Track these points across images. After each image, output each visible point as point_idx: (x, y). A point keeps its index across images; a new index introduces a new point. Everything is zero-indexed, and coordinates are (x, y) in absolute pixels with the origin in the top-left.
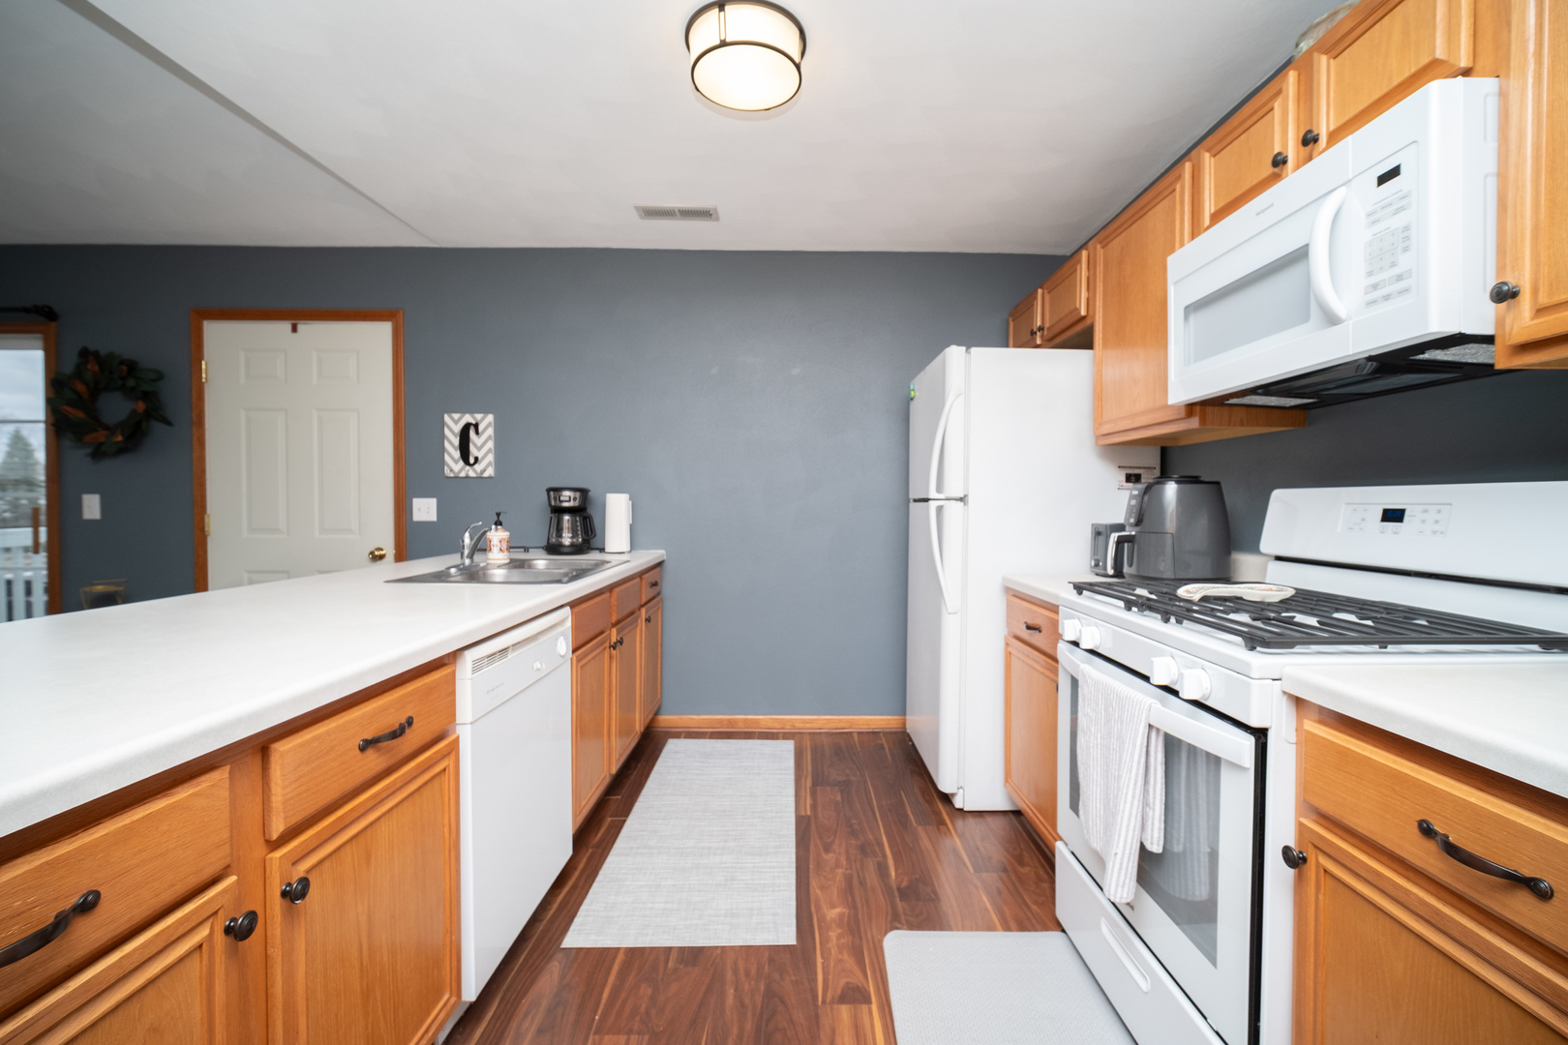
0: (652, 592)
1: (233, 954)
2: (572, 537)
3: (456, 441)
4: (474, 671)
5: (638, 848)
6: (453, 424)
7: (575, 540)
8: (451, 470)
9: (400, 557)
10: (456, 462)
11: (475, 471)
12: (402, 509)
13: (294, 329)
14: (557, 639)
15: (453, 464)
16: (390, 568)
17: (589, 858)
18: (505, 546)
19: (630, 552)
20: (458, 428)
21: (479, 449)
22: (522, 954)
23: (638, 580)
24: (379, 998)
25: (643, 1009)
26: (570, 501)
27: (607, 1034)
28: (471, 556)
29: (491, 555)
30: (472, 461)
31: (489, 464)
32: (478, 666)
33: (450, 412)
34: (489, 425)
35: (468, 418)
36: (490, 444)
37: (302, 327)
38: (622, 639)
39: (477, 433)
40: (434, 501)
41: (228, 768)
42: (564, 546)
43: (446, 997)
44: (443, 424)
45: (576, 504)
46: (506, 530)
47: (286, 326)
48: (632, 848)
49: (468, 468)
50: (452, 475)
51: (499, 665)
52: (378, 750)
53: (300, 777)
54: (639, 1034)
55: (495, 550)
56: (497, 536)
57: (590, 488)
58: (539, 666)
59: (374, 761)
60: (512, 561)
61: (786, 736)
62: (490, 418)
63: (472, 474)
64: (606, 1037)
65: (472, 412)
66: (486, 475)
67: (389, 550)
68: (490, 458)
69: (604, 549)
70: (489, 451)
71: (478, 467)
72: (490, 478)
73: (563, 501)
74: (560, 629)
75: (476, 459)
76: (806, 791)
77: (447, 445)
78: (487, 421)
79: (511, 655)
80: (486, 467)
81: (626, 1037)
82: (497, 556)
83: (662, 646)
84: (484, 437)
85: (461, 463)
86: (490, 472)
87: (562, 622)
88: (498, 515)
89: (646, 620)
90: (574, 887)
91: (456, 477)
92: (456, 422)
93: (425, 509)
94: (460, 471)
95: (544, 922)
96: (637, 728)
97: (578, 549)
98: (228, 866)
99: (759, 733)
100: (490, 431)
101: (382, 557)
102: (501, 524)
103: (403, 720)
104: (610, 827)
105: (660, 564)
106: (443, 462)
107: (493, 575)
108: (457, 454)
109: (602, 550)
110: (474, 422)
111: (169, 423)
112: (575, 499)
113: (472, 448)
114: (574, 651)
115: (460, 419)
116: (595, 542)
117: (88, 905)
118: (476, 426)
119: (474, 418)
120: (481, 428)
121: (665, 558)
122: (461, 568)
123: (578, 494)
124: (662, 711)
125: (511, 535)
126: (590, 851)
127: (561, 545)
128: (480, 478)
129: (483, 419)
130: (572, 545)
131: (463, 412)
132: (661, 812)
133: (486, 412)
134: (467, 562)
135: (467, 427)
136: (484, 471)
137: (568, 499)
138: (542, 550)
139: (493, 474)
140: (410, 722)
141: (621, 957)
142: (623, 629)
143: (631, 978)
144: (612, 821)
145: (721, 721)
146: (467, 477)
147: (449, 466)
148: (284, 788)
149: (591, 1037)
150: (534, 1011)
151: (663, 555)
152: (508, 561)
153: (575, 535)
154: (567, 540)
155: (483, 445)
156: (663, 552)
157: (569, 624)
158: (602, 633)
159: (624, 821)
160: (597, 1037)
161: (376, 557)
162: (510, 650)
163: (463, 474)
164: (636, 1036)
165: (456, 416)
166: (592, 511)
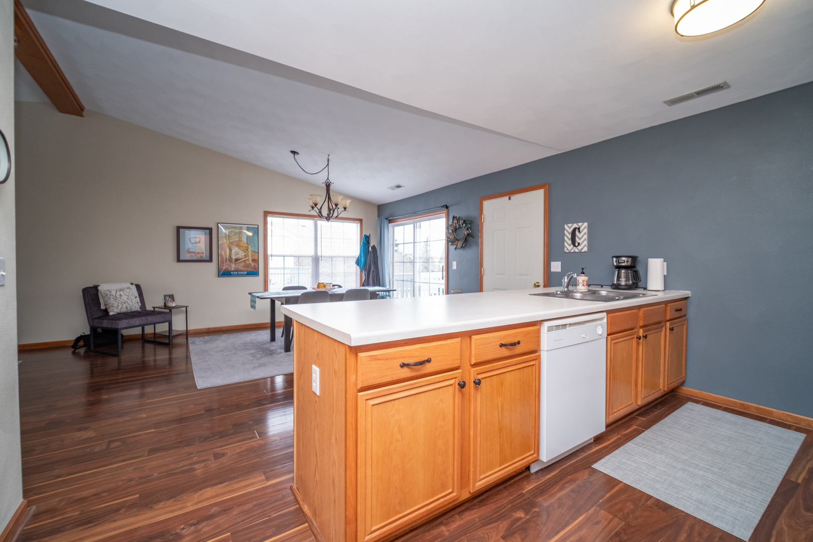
0: (677, 314)
1: (460, 391)
2: (626, 281)
3: (570, 236)
4: (548, 331)
5: (648, 446)
6: (568, 228)
7: (627, 283)
8: (567, 249)
9: (545, 286)
10: (570, 245)
11: (578, 249)
12: (547, 266)
13: (510, 199)
14: (597, 326)
15: (568, 247)
16: (541, 290)
17: (618, 439)
18: (585, 283)
19: (664, 290)
20: (570, 230)
21: (580, 239)
22: (573, 460)
23: (664, 306)
24: (505, 434)
25: (626, 511)
26: (624, 262)
27: (603, 510)
28: (567, 287)
29: (578, 287)
30: (577, 244)
31: (585, 246)
32: (550, 329)
33: (567, 224)
34: (585, 227)
35: (575, 225)
36: (586, 237)
37: (514, 197)
38: (646, 335)
39: (579, 232)
40: (560, 263)
41: (460, 338)
42: (622, 285)
43: (532, 452)
44: (564, 229)
45: (629, 264)
46: (586, 276)
47: (507, 198)
48: (643, 444)
49: (575, 248)
50: (568, 251)
51: (561, 332)
52: (507, 348)
53: (480, 349)
54: (620, 519)
55: (580, 285)
56: (582, 279)
57: (638, 256)
58: (584, 336)
59: (505, 352)
60: (589, 290)
61: (798, 430)
62: (586, 224)
63: (577, 251)
64: (602, 511)
65: (577, 223)
66: (583, 251)
67: (542, 284)
68: (586, 243)
69: (646, 288)
70: (585, 239)
71: (580, 248)
72: (585, 252)
73: (620, 263)
74: (599, 322)
75: (579, 244)
76: (804, 468)
77: (566, 238)
78: (584, 226)
79: (568, 328)
80: (584, 247)
81: (613, 516)
82: (582, 288)
83: (686, 346)
84: (582, 234)
85: (572, 246)
86: (585, 249)
87: (601, 319)
88: (583, 269)
89: (670, 329)
90: (606, 447)
91: (570, 252)
92: (570, 228)
93: (556, 267)
94: (571, 250)
95: (587, 454)
96: (661, 387)
97: (629, 287)
98: (459, 366)
99: (771, 420)
100: (586, 230)
101: (538, 286)
102: (584, 273)
103: (516, 341)
104: (634, 430)
105: (686, 298)
106: (564, 246)
107: (576, 296)
108: (570, 242)
109: (645, 289)
110: (578, 227)
111: (473, 237)
112: (627, 262)
113: (577, 239)
114: (608, 335)
115: (572, 226)
116: (640, 284)
117: (429, 361)
118: (579, 229)
119: (578, 225)
120: (581, 230)
121: (690, 296)
122: (562, 292)
123: (630, 259)
124: (686, 384)
125: (589, 279)
126: (620, 436)
127: (619, 285)
128: (580, 252)
129: (582, 225)
130: (626, 285)
131: (573, 223)
132: (669, 435)
133: (583, 222)
134: (566, 289)
135: (575, 229)
136: (582, 249)
137: (625, 261)
138: (610, 287)
139: (587, 251)
140: (519, 343)
141: (620, 486)
142: (649, 330)
143: (624, 496)
144: (636, 428)
145: (735, 403)
146: (575, 252)
147: (566, 248)
148: (475, 350)
149: (595, 506)
150: (572, 483)
151: (689, 294)
152: (587, 290)
153: (627, 279)
154: (623, 282)
155: (583, 238)
156: (689, 292)
157: (605, 320)
158: (632, 329)
159: (644, 431)
160: (598, 508)
161: (537, 286)
162: (568, 326)
163: (572, 251)
164: (618, 520)
165: (570, 225)
166: (639, 268)
